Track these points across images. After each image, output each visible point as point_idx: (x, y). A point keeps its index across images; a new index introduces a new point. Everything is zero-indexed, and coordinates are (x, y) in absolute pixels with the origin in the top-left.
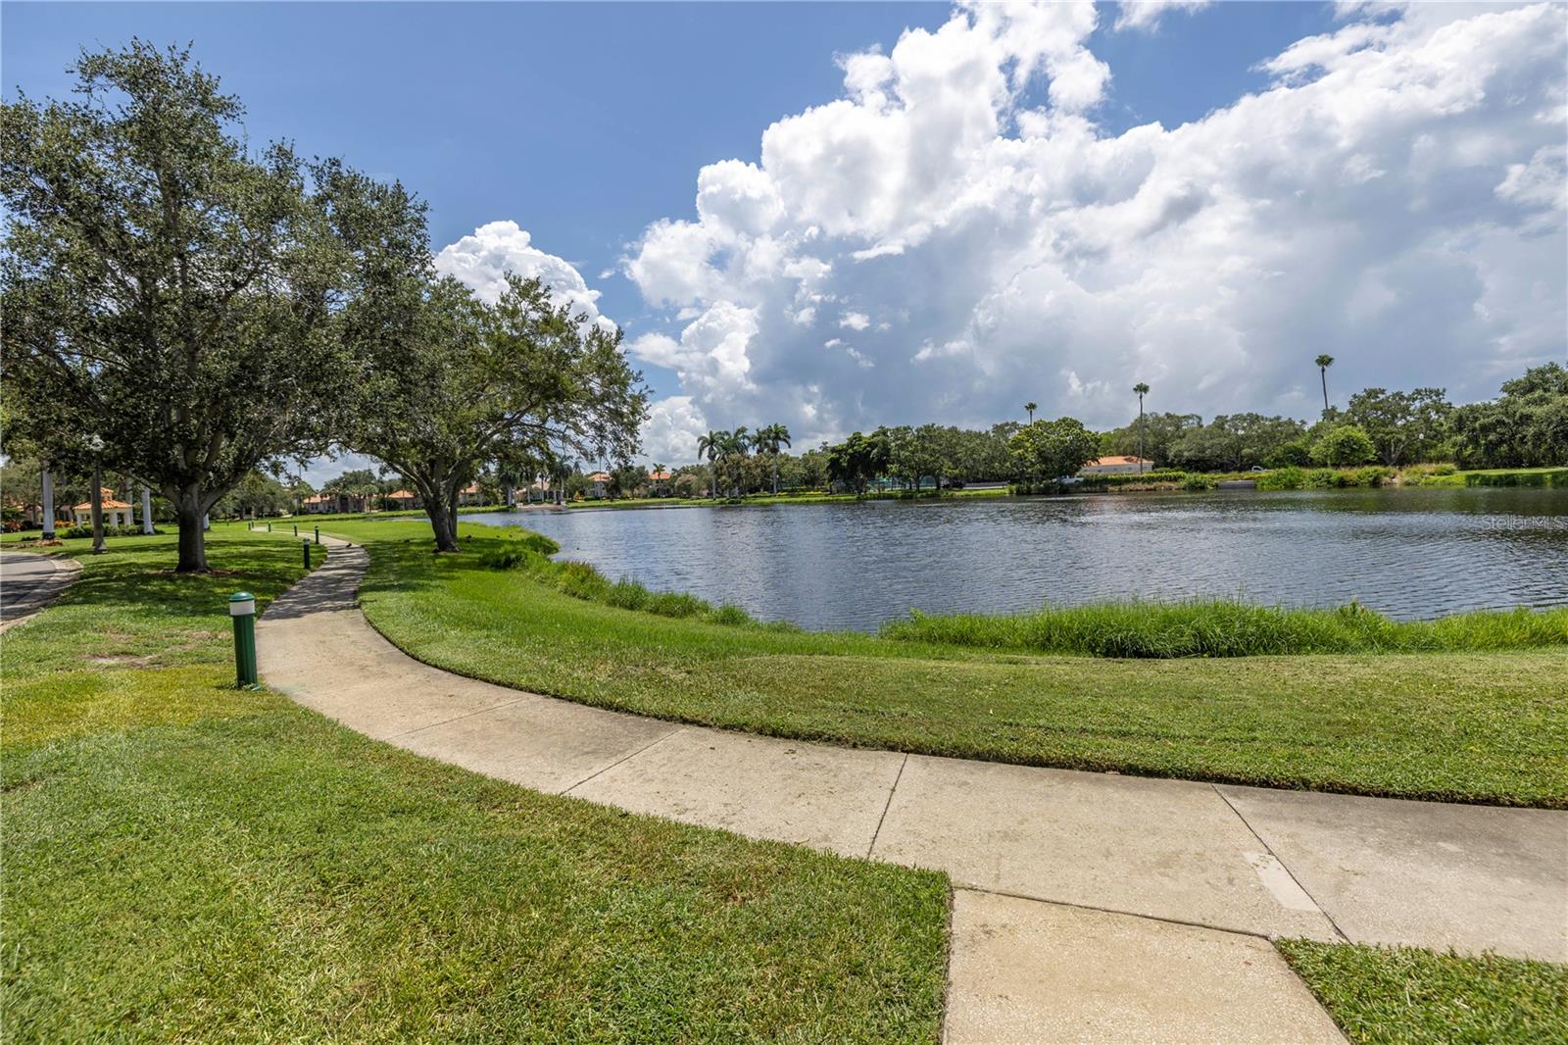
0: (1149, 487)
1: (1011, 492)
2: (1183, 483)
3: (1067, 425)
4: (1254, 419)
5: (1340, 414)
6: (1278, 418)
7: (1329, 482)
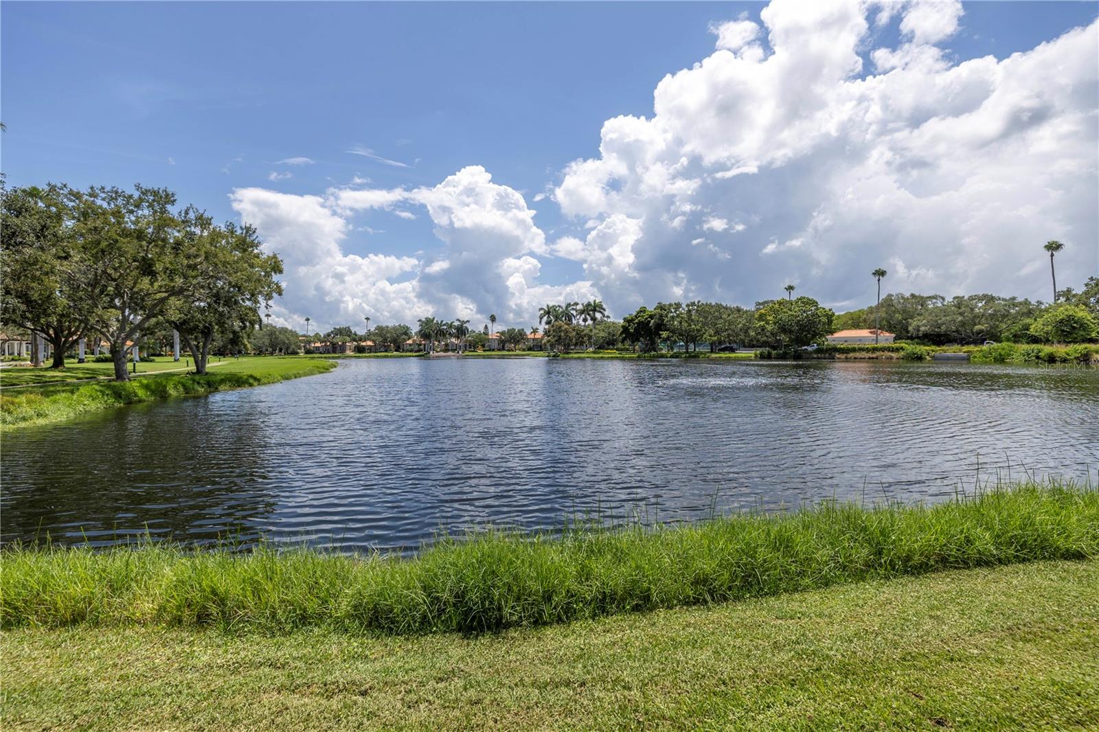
0: (871, 356)
1: (756, 356)
2: (902, 353)
3: (803, 303)
4: (990, 299)
5: (1074, 296)
6: (1014, 298)
7: (1038, 357)
